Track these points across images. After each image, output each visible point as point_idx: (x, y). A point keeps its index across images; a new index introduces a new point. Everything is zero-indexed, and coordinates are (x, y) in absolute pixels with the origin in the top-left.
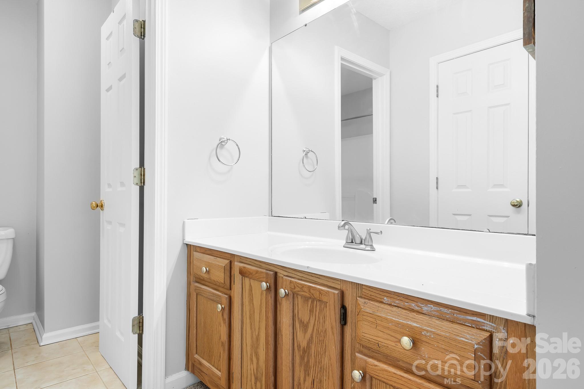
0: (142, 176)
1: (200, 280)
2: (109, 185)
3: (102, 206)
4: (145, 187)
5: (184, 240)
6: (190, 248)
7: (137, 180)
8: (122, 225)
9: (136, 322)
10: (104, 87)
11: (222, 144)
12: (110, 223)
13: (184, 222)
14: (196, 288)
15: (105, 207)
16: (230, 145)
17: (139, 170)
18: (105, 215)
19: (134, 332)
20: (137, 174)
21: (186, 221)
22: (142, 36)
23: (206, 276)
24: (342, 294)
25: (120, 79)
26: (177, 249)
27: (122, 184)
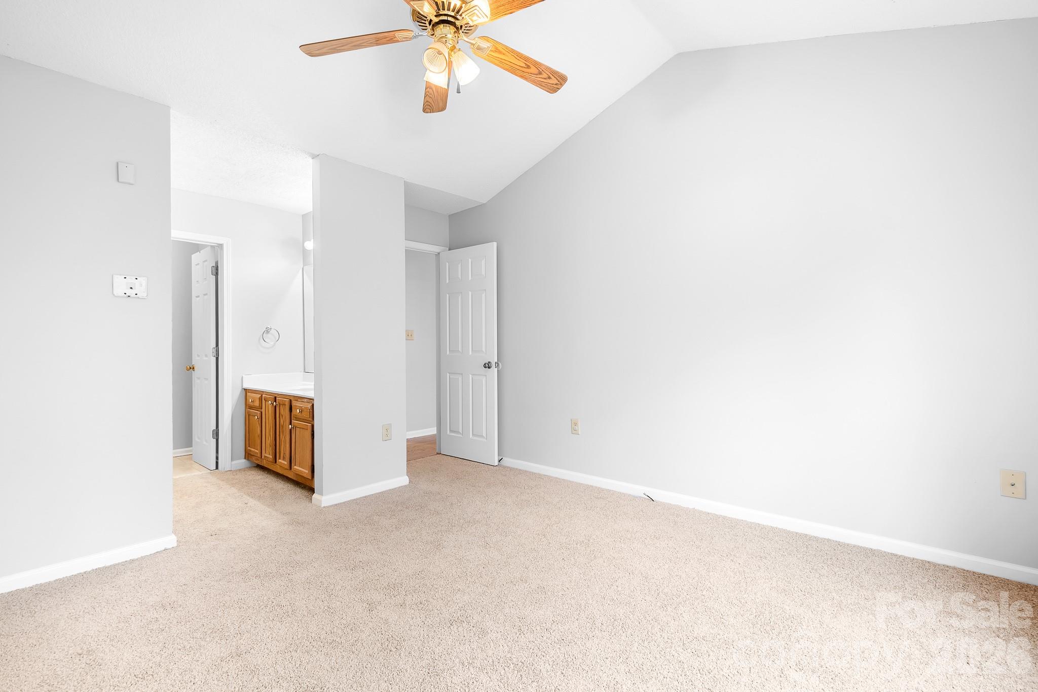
0: (217, 351)
1: (251, 408)
2: (198, 356)
3: (193, 368)
4: (219, 357)
5: (242, 386)
6: (246, 391)
7: (215, 354)
8: (206, 379)
9: (215, 432)
10: (194, 294)
11: (268, 331)
12: (199, 378)
13: (242, 377)
14: (249, 412)
15: (195, 369)
16: (272, 331)
17: (216, 348)
18: (195, 374)
19: (214, 438)
20: (214, 351)
21: (244, 376)
22: (217, 274)
23: (252, 404)
24: (291, 400)
25: (205, 295)
26: (238, 391)
27: (206, 356)
